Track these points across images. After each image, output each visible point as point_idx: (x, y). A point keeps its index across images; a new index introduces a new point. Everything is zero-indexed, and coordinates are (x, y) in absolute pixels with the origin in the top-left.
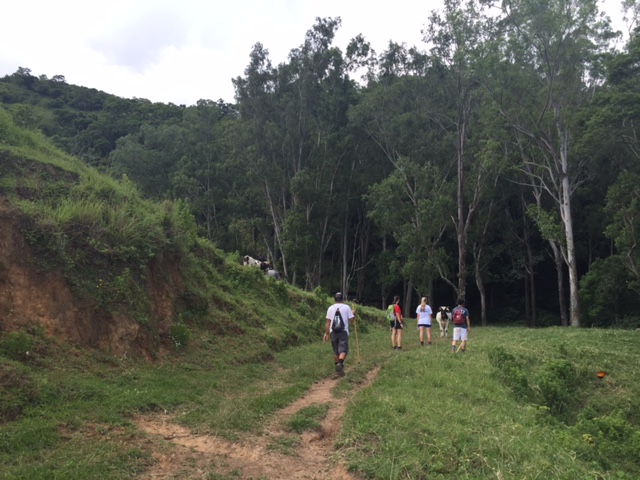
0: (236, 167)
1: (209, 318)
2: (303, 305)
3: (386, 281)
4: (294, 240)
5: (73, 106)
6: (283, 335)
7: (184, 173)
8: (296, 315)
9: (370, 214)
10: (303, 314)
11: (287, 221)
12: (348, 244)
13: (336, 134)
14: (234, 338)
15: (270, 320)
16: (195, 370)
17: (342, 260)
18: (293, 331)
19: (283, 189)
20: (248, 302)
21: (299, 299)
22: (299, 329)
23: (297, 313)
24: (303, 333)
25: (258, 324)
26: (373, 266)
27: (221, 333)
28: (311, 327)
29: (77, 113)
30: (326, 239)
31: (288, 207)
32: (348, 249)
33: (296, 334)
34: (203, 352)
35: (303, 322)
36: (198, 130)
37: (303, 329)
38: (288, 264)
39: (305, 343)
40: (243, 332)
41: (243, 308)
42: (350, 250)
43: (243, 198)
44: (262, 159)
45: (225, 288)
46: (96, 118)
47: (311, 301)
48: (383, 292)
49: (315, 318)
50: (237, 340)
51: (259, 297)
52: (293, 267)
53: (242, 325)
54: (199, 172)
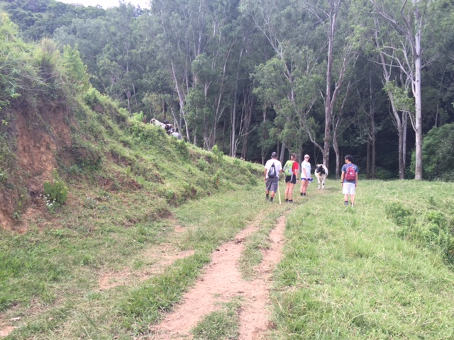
0: (148, 53)
1: (101, 173)
2: (202, 161)
3: (264, 144)
4: (194, 111)
5: (24, 8)
6: (183, 189)
7: (108, 58)
8: (196, 170)
9: (255, 91)
10: (202, 169)
11: (189, 96)
12: (236, 117)
13: (228, 25)
14: (129, 194)
15: (170, 174)
16: (68, 236)
17: (232, 129)
18: (192, 185)
19: (186, 71)
20: (148, 158)
21: (199, 156)
22: (198, 183)
23: (196, 169)
24: (202, 187)
25: (158, 179)
26: (255, 133)
27: (114, 189)
28: (209, 181)
29: (27, 13)
30: (219, 111)
31: (190, 86)
32: (236, 120)
33: (196, 188)
34: (85, 212)
35: (202, 177)
36: (118, 23)
37: (201, 183)
38: (190, 131)
39: (203, 196)
40: (140, 187)
41: (143, 163)
42: (238, 120)
43: (155, 78)
44: (169, 45)
45: (126, 144)
46: (41, 17)
47: (209, 159)
48: (263, 153)
49: (212, 173)
50: (132, 196)
51: (160, 153)
52: (194, 132)
53: (140, 180)
54: (119, 57)
